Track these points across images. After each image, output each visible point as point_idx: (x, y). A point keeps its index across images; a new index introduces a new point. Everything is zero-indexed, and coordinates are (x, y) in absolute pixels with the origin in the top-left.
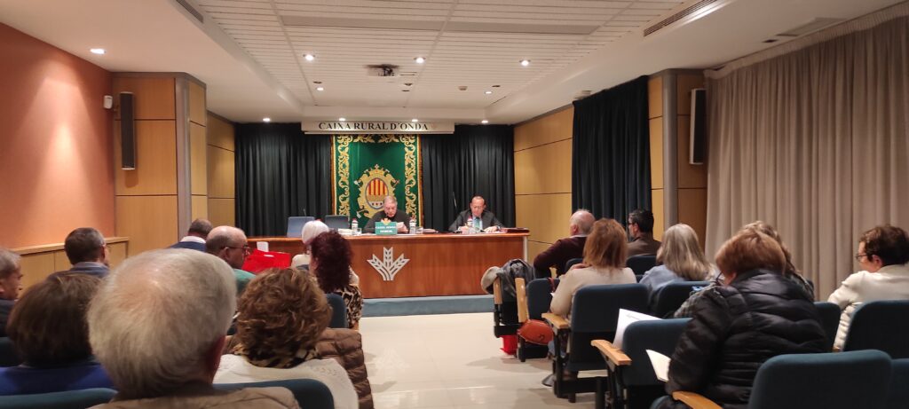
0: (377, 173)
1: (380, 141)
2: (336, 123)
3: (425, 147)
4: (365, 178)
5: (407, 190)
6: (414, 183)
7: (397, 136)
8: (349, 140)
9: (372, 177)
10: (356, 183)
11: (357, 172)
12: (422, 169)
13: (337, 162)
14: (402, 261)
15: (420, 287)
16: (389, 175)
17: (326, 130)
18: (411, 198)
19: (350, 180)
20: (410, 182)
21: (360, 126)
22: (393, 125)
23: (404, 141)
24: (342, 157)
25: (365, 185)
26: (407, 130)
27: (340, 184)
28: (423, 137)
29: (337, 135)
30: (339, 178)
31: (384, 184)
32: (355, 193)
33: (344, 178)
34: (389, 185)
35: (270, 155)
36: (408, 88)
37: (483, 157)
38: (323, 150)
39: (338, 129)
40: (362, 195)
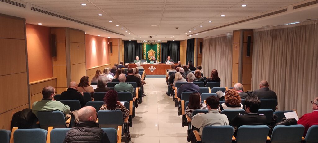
0: (151, 50)
1: (152, 44)
2: (143, 41)
3: (161, 45)
4: (149, 52)
5: (158, 54)
7: (156, 43)
8: (146, 44)
11: (148, 50)
12: (161, 50)
14: (155, 68)
15: (158, 73)
16: (154, 51)
17: (142, 42)
18: (158, 56)
19: (146, 52)
21: (148, 41)
23: (157, 44)
24: (145, 47)
25: (149, 53)
26: (158, 42)
28: (161, 43)
30: (144, 52)
32: (147, 55)
33: (145, 52)
34: (154, 53)
35: (131, 47)
37: (173, 47)
38: (141, 46)
39: (144, 42)
40: (148, 55)
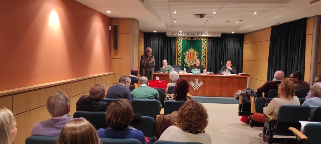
0: (192, 51)
1: (193, 39)
2: (178, 33)
3: (210, 41)
4: (187, 52)
5: (202, 57)
6: (205, 55)
7: (199, 38)
8: (182, 39)
9: (190, 52)
10: (184, 54)
11: (185, 50)
12: (208, 50)
13: (178, 46)
14: (201, 84)
15: (207, 93)
16: (196, 52)
17: (175, 35)
18: (203, 60)
19: (182, 53)
20: (203, 54)
21: (187, 34)
22: (198, 34)
23: (202, 39)
24: (180, 44)
25: (187, 55)
26: (203, 35)
27: (179, 54)
28: (209, 38)
29: (178, 37)
30: (178, 52)
31: (194, 55)
32: (184, 58)
33: (180, 52)
34: (195, 55)
35: (156, 43)
36: (207, 21)
37: (231, 46)
38: (173, 42)
39: (179, 35)
40: (186, 58)
